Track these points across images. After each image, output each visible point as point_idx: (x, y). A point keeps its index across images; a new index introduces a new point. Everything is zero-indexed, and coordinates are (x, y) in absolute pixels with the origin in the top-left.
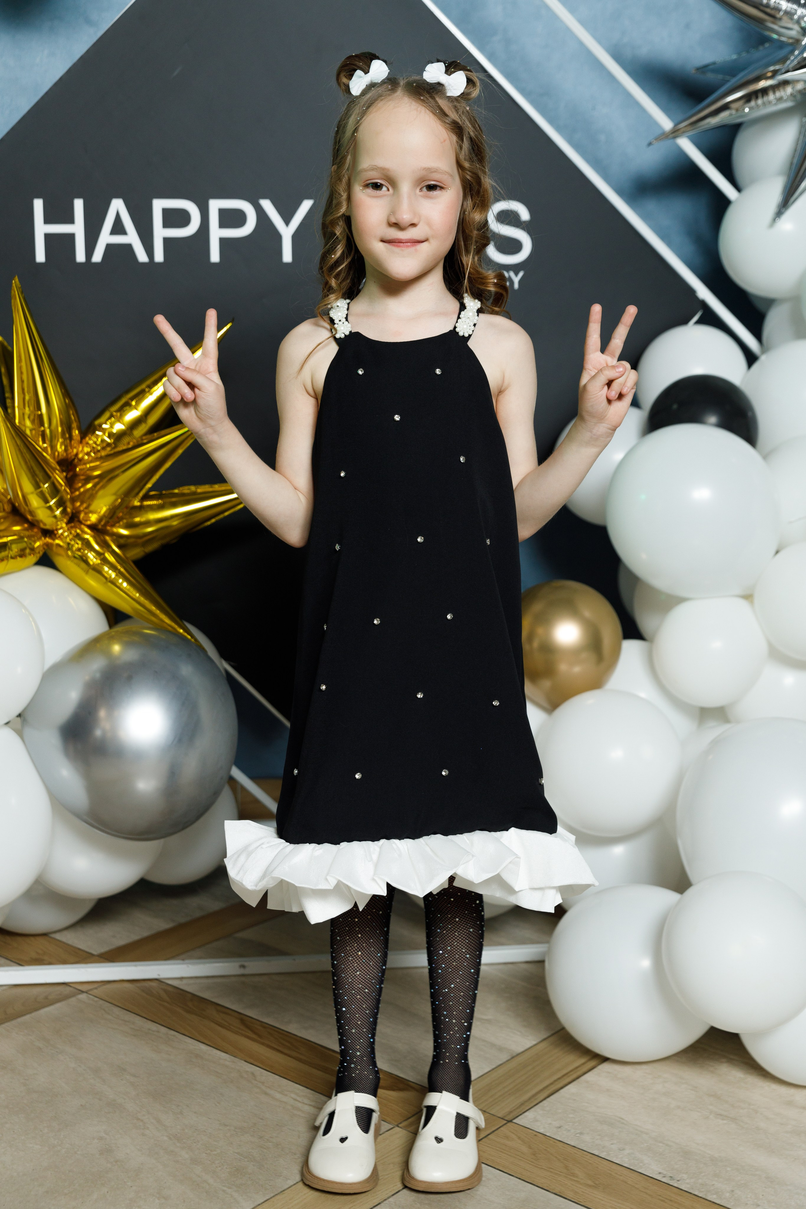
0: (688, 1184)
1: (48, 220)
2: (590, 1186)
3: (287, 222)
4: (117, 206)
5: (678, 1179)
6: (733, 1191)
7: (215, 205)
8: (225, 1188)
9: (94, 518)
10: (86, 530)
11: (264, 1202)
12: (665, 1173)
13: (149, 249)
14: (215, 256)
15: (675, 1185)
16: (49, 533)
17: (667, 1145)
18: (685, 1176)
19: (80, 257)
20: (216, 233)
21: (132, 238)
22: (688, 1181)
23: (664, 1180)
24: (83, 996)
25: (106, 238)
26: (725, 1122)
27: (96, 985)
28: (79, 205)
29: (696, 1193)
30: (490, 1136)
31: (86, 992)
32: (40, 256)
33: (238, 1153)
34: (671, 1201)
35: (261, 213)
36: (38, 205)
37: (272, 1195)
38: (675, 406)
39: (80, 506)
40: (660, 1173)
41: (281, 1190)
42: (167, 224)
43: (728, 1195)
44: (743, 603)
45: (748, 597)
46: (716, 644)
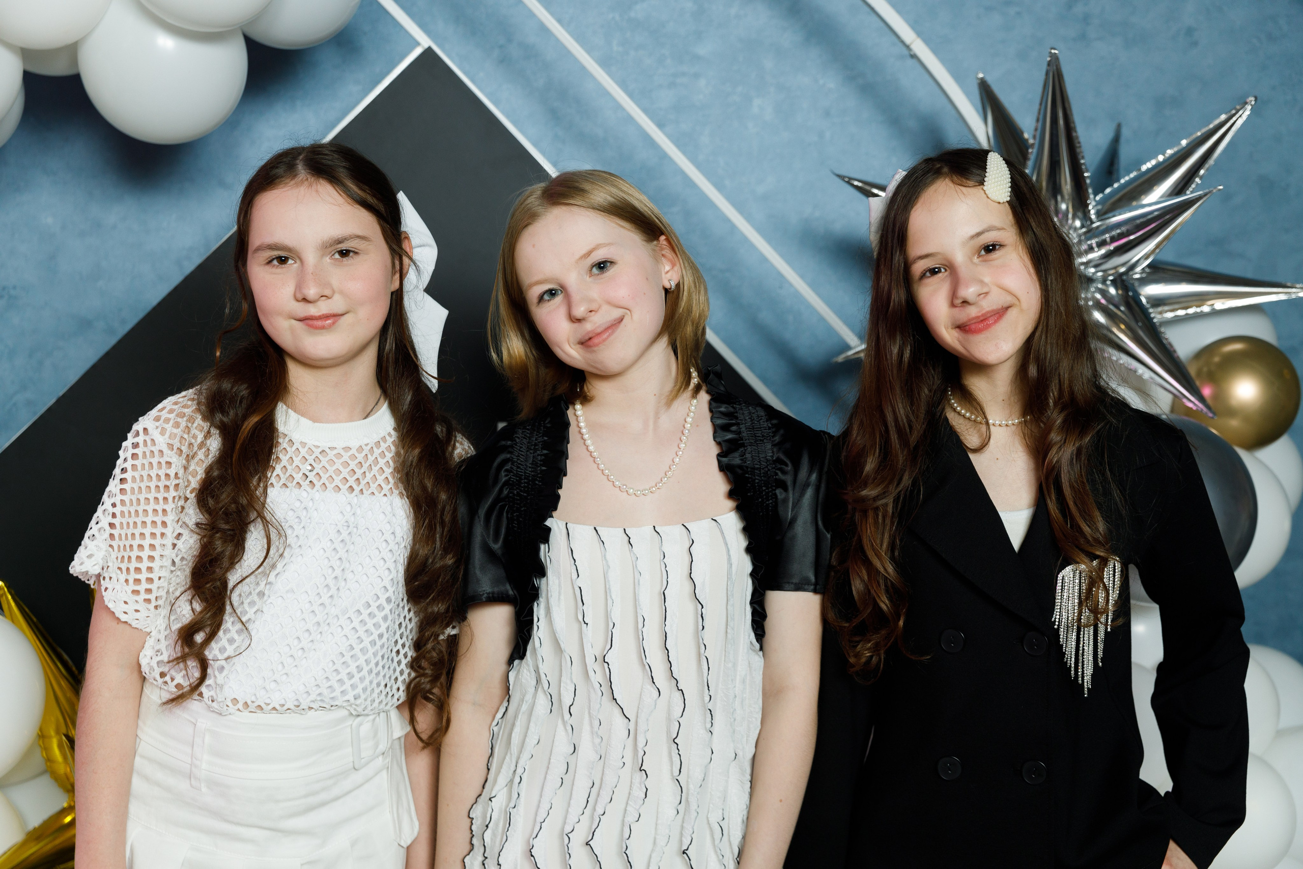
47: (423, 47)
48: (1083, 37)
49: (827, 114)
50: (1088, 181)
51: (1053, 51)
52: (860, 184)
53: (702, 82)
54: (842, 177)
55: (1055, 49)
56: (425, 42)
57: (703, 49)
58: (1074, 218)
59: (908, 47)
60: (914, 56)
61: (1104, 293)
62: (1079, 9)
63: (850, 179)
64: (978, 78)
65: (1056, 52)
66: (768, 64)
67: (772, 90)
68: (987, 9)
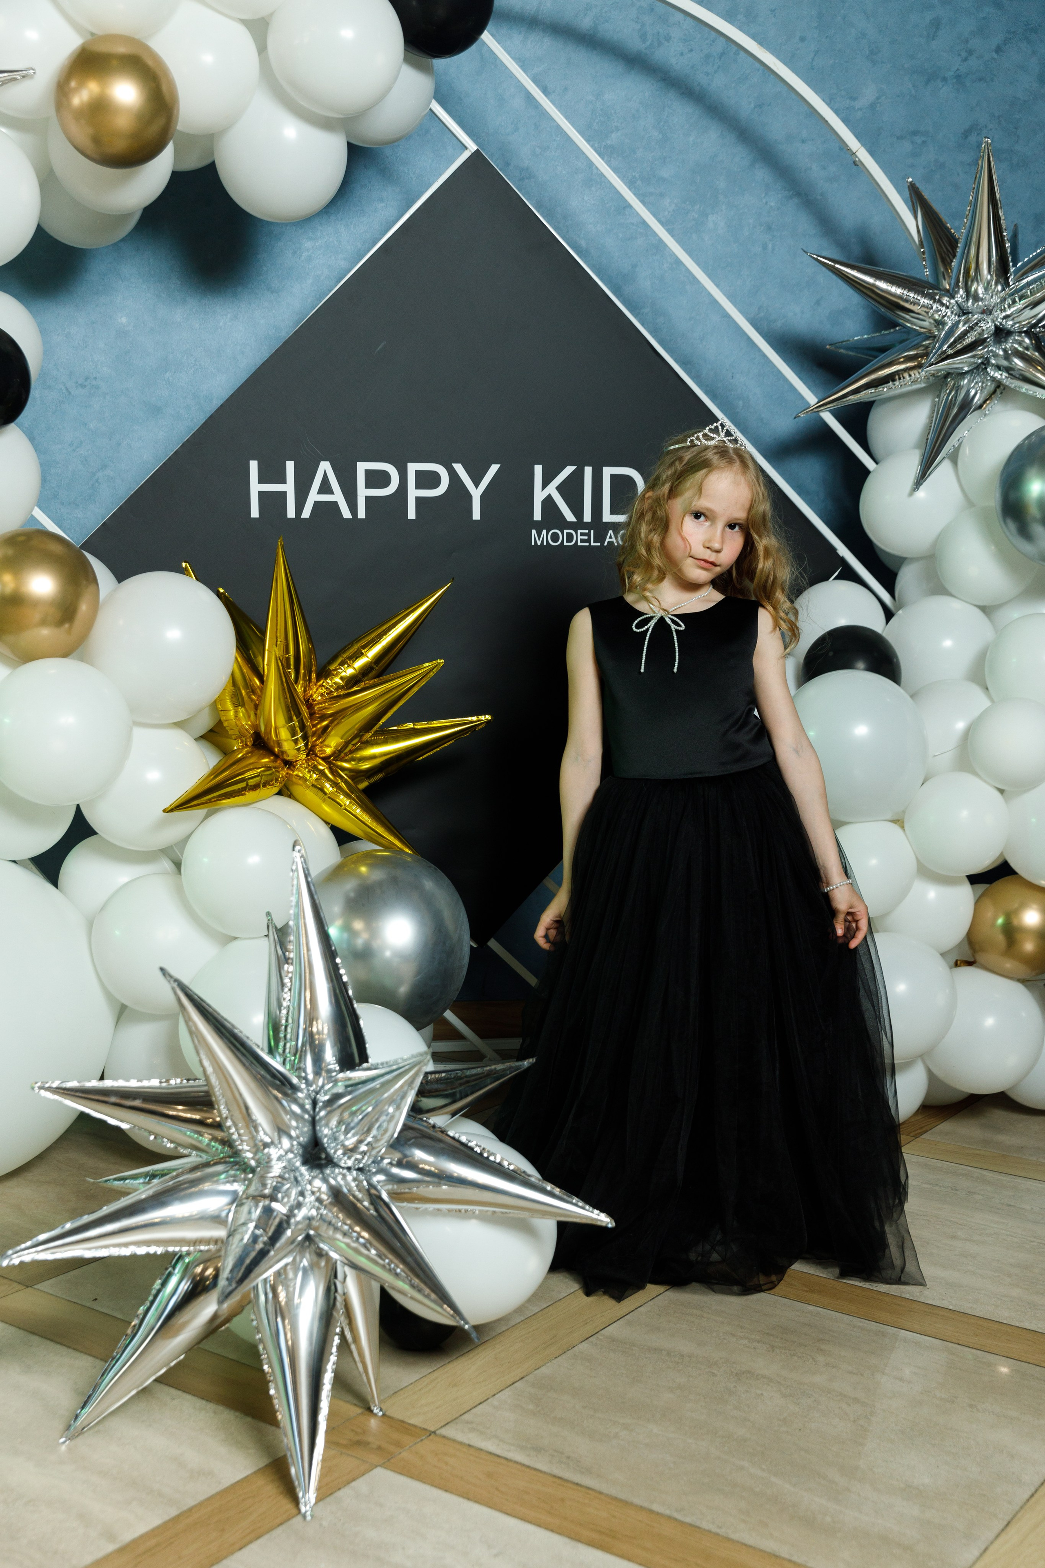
1: (261, 481)
2: (807, 1291)
3: (477, 485)
4: (325, 467)
7: (412, 468)
9: (328, 751)
10: (321, 761)
13: (353, 508)
14: (412, 514)
16: (290, 764)
19: (291, 513)
20: (413, 493)
21: (338, 496)
25: (314, 496)
28: (290, 466)
32: (255, 513)
35: (453, 475)
36: (254, 465)
37: (552, 1302)
38: (831, 654)
39: (316, 740)
42: (368, 485)
44: (894, 827)
45: (899, 821)
46: (874, 862)
47: (470, 150)
49: (769, 228)
50: (1009, 251)
52: (826, 261)
53: (667, 201)
56: (472, 146)
57: (666, 173)
58: (995, 285)
59: (854, 154)
60: (858, 164)
61: (1020, 343)
62: (973, 138)
63: (818, 257)
64: (908, 181)
66: (722, 184)
67: (724, 207)
68: (900, 138)
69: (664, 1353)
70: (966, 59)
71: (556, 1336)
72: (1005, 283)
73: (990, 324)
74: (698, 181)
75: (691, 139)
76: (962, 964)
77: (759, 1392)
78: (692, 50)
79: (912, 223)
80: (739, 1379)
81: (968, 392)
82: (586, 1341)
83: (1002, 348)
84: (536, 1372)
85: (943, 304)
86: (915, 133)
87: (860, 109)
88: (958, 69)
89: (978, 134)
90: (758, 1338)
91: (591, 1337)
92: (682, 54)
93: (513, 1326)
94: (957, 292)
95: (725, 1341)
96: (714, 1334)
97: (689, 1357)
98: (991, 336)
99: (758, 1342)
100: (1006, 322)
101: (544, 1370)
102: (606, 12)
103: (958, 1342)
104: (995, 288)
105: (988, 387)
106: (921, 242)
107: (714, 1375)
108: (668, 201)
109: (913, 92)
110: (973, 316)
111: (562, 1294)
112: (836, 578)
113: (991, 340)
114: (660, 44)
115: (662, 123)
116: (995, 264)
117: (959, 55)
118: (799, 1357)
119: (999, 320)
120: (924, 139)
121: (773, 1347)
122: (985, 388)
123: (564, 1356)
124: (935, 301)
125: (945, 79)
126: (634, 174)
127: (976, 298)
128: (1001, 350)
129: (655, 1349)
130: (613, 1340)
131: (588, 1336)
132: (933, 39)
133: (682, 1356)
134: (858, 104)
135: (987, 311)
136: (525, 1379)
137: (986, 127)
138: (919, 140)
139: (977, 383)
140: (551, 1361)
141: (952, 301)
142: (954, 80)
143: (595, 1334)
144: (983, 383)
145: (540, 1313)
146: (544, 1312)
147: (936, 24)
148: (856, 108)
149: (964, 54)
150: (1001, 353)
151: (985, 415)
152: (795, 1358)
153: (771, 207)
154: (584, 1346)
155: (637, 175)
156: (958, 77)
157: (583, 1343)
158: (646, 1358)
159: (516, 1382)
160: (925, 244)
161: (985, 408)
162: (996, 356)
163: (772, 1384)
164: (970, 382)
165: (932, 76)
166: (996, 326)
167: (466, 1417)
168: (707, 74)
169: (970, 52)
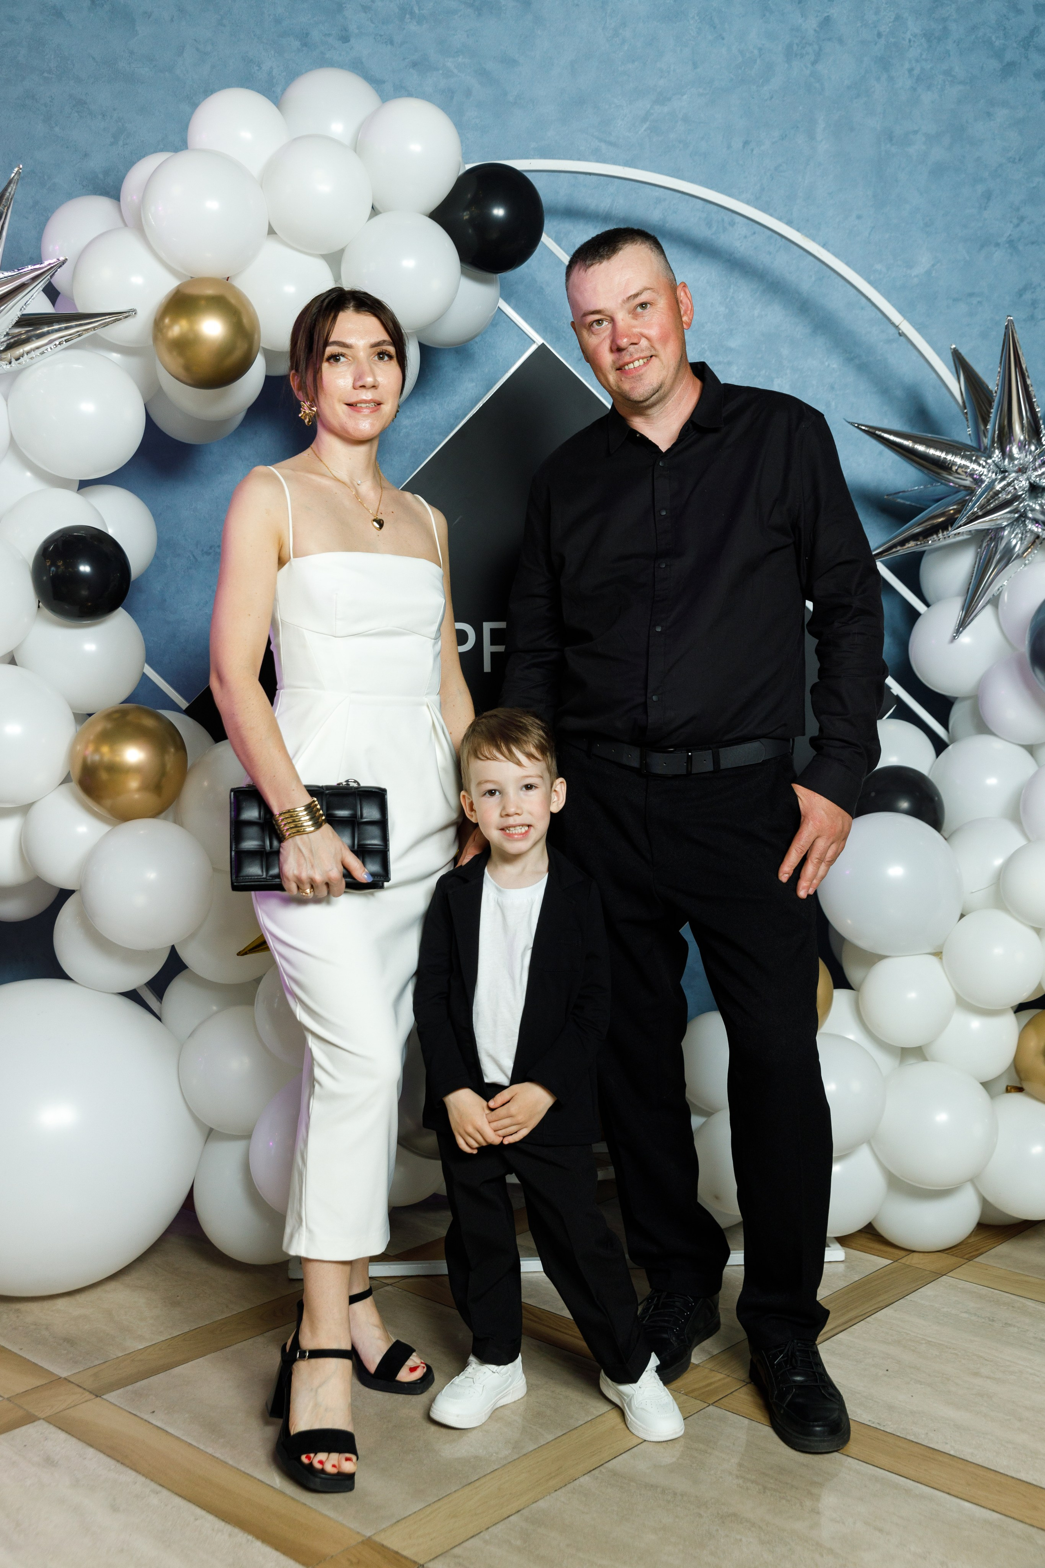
0: (891, 1428)
5: (884, 1425)
6: (927, 1433)
7: (488, 626)
8: (531, 1426)
11: (562, 1435)
12: (874, 1420)
14: (487, 668)
15: (882, 1429)
17: (875, 1401)
18: (890, 1423)
20: (490, 650)
22: (892, 1426)
23: (873, 1425)
24: (388, 1288)
26: (922, 1386)
27: (397, 1280)
29: (898, 1434)
30: (734, 1393)
31: (390, 1285)
33: (537, 1402)
34: (878, 1439)
37: (568, 1431)
38: (873, 794)
40: (870, 1421)
41: (574, 1427)
43: (923, 1436)
44: (934, 960)
45: (938, 954)
46: (912, 995)
47: (537, 344)
48: (1032, 318)
49: (832, 388)
50: (1039, 415)
51: (1009, 318)
52: (866, 429)
54: (852, 424)
55: (1010, 316)
56: (539, 340)
58: (1029, 445)
59: (897, 327)
60: (902, 334)
62: (1028, 296)
63: (859, 425)
64: (951, 348)
65: (1011, 318)
66: (785, 351)
67: (788, 371)
68: (956, 300)
69: (659, 1490)
70: (1018, 225)
71: (561, 1467)
72: (1038, 443)
73: (1024, 482)
74: (763, 349)
75: (756, 312)
76: (1013, 1090)
77: (738, 1537)
78: (754, 233)
79: (955, 386)
80: (723, 1522)
81: (1009, 542)
82: (589, 1474)
83: (1038, 503)
84: (534, 1505)
85: (979, 465)
86: (971, 295)
87: (917, 276)
88: (1010, 235)
89: (1033, 292)
90: (753, 1477)
91: (594, 1470)
92: (745, 237)
93: (524, 1455)
94: (993, 452)
95: (721, 1480)
96: (712, 1472)
97: (682, 1495)
98: (1026, 493)
99: (752, 1482)
100: (1040, 480)
101: (542, 1504)
102: (674, 204)
103: (948, 1491)
104: (1029, 448)
105: (1027, 539)
106: (964, 402)
107: (700, 1516)
108: (736, 368)
109: (968, 258)
110: (1009, 474)
111: (579, 1421)
112: (889, 717)
113: (1026, 496)
114: (725, 230)
115: (728, 300)
116: (1026, 426)
117: (1011, 222)
118: (788, 1501)
119: (1032, 478)
120: (979, 299)
121: (765, 1488)
122: (1025, 539)
123: (563, 1490)
124: (971, 461)
125: (997, 245)
126: (703, 346)
127: (1012, 458)
128: (1037, 505)
129: (652, 1486)
130: (614, 1473)
131: (591, 1469)
132: (985, 209)
133: (675, 1494)
134: (915, 272)
135: (1022, 470)
136: (521, 1512)
137: (1040, 285)
138: (975, 300)
139: (1017, 534)
140: (550, 1494)
141: (989, 461)
142: (1007, 245)
143: (599, 1466)
144: (1022, 534)
145: (553, 1442)
146: (558, 1440)
147: (988, 196)
148: (913, 275)
149: (1015, 221)
150: (1038, 507)
151: (1025, 565)
152: (784, 1501)
153: (833, 369)
154: (585, 1480)
155: (706, 347)
156: (1011, 243)
157: (585, 1476)
158: (640, 1494)
159: (512, 1515)
160: (967, 405)
161: (1025, 557)
162: (1033, 510)
163: (753, 1529)
164: (1010, 533)
165: (985, 242)
166: (1030, 483)
167: (457, 1551)
168: (770, 253)
169: (1022, 219)
